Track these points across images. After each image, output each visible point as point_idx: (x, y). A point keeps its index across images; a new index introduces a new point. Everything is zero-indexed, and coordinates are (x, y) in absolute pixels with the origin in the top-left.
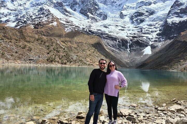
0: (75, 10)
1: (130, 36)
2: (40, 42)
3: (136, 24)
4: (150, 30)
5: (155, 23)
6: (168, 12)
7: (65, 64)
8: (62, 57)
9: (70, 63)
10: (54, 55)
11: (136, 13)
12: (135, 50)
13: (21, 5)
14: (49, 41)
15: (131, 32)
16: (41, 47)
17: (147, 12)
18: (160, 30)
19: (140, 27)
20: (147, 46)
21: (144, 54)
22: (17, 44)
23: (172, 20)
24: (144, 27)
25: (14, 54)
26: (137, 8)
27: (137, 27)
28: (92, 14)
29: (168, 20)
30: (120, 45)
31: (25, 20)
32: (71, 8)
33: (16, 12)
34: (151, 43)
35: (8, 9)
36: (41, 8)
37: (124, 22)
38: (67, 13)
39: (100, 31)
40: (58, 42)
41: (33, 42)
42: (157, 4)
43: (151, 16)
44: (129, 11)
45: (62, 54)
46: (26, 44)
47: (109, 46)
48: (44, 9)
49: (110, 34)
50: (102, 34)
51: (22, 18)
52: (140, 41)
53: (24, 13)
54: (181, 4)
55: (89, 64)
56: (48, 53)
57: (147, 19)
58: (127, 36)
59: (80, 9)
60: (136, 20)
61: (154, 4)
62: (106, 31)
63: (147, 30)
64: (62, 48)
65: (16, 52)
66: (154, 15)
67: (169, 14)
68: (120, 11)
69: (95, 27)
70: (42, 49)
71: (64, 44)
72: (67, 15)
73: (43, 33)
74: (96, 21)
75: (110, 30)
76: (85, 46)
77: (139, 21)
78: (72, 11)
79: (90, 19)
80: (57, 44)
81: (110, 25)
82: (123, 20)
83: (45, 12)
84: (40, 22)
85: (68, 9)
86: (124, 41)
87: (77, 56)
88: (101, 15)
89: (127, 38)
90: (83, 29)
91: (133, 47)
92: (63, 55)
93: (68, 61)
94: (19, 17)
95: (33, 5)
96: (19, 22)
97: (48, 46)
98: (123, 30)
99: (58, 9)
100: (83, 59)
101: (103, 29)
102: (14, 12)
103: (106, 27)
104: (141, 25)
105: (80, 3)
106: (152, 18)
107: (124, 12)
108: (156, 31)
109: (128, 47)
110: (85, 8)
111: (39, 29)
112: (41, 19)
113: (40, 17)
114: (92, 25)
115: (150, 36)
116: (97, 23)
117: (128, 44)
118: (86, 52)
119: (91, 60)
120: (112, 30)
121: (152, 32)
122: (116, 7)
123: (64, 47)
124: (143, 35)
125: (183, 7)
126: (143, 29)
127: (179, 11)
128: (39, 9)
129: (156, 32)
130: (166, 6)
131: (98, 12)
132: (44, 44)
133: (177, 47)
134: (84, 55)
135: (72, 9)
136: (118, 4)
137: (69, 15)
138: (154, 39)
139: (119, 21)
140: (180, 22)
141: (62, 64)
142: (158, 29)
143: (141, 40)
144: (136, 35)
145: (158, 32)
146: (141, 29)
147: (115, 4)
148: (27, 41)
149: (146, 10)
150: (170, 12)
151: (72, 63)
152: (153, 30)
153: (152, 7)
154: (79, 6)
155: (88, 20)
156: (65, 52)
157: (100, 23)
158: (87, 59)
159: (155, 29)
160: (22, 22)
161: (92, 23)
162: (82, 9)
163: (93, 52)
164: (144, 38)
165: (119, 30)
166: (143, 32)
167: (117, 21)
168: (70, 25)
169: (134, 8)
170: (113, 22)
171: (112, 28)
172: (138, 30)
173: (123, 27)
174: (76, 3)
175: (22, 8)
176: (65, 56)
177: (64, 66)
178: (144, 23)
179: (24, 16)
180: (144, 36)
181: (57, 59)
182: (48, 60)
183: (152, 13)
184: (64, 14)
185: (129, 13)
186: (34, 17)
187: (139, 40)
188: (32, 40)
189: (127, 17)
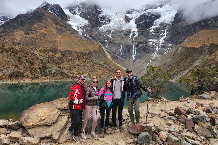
0: (74, 14)
1: (135, 42)
2: (9, 53)
3: (142, 28)
4: (157, 35)
6: (174, 15)
7: (38, 78)
8: (36, 70)
9: (45, 76)
10: (24, 68)
11: (141, 16)
12: (140, 57)
14: (22, 52)
15: (136, 37)
16: (8, 60)
17: (153, 15)
18: (167, 35)
20: (153, 52)
24: (150, 31)
26: (143, 11)
27: (143, 32)
28: (94, 18)
30: (124, 52)
34: (157, 49)
37: (129, 26)
40: (35, 52)
43: (158, 20)
44: (134, 15)
45: (36, 66)
47: (113, 52)
49: (113, 39)
50: (104, 39)
55: (73, 77)
56: (17, 67)
58: (132, 42)
59: (80, 13)
61: (160, 7)
62: (109, 36)
63: (153, 35)
66: (160, 19)
68: (125, 14)
70: (10, 61)
71: (43, 55)
72: (65, 19)
73: (34, 39)
75: (113, 35)
76: (74, 55)
78: (72, 14)
80: (33, 54)
81: (114, 30)
82: (128, 24)
87: (59, 67)
88: (104, 18)
89: (132, 44)
90: (83, 34)
91: (139, 53)
92: (38, 67)
93: (42, 75)
98: (128, 35)
100: (65, 71)
103: (109, 32)
105: (81, 6)
106: (159, 22)
107: (129, 16)
110: (86, 12)
111: (29, 35)
115: (156, 41)
116: (99, 28)
117: (133, 51)
118: (74, 62)
119: (77, 71)
123: (41, 58)
129: (163, 37)
130: (172, 9)
131: (100, 16)
132: (14, 56)
133: (181, 53)
134: (69, 66)
135: (71, 12)
138: (161, 44)
139: (123, 25)
141: (33, 78)
142: (165, 34)
143: (147, 46)
144: (141, 41)
145: (165, 36)
146: (148, 33)
151: (47, 77)
152: (160, 34)
153: (158, 10)
154: (80, 9)
156: (41, 63)
157: (102, 28)
158: (72, 70)
161: (94, 28)
162: (82, 12)
163: (84, 62)
164: (150, 43)
168: (68, 30)
169: (139, 11)
171: (116, 33)
172: (144, 35)
173: (128, 32)
180: (150, 42)
181: (28, 73)
182: (10, 76)
183: (158, 16)
185: (134, 17)
187: (145, 45)
189: (132, 20)
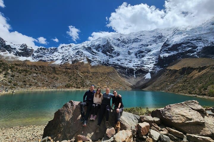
0: (99, 51)
1: (135, 66)
2: (65, 74)
3: (139, 58)
4: (149, 62)
5: (152, 57)
6: (160, 50)
7: (79, 88)
8: (79, 83)
9: (83, 87)
10: (73, 82)
11: (138, 51)
12: (139, 76)
13: (66, 50)
14: (72, 73)
15: (136, 63)
16: (65, 77)
17: (146, 50)
18: (156, 62)
19: (142, 60)
20: (147, 73)
21: (146, 78)
22: (49, 76)
23: (163, 55)
24: (145, 60)
25: (45, 83)
26: (139, 48)
27: (140, 60)
28: (110, 53)
29: (160, 55)
30: (129, 73)
31: (67, 58)
32: (96, 50)
33: (63, 54)
34: (150, 71)
35: (59, 52)
36: (77, 51)
37: (131, 57)
38: (94, 53)
39: (114, 64)
40: (78, 73)
41: (60, 74)
42: (152, 45)
43: (149, 53)
44: (134, 50)
45: (78, 81)
46: (56, 75)
47: (121, 73)
48: (79, 52)
49: (121, 65)
50: (116, 65)
51: (66, 58)
52: (143, 70)
53: (68, 54)
54: (168, 45)
56: (69, 81)
57: (147, 55)
58: (133, 66)
59: (102, 51)
60: (139, 56)
61: (150, 45)
62: (119, 63)
63: (147, 62)
64: (80, 77)
65: (47, 82)
67: (161, 51)
68: (128, 50)
69: (112, 61)
71: (83, 74)
72: (93, 54)
74: (112, 57)
75: (122, 62)
77: (141, 56)
78: (97, 52)
79: (108, 56)
80: (77, 74)
81: (122, 59)
82: (130, 56)
83: (80, 53)
84: (76, 60)
85: (95, 51)
86: (131, 69)
87: (91, 82)
88: (116, 53)
89: (133, 67)
90: (103, 62)
91: (138, 74)
92: (80, 81)
93: (82, 86)
94: (64, 57)
95: (74, 49)
96: (64, 60)
97: (70, 76)
98: (131, 62)
99: (88, 51)
101: (117, 62)
102: (62, 54)
103: (119, 61)
104: (142, 59)
105: (102, 47)
106: (150, 54)
107: (131, 51)
108: (153, 63)
109: (135, 74)
110: (105, 50)
112: (77, 58)
113: (77, 57)
114: (109, 59)
115: (149, 66)
116: (113, 58)
117: (134, 72)
118: (99, 78)
119: (101, 84)
120: (123, 63)
121: (150, 63)
122: (125, 48)
123: (82, 76)
124: (144, 65)
125: (170, 47)
126: (144, 62)
127: (167, 49)
128: (76, 52)
130: (158, 46)
131: (113, 52)
132: (68, 75)
133: (166, 73)
136: (127, 46)
137: (95, 54)
138: (152, 68)
139: (127, 56)
140: (169, 56)
141: (77, 88)
142: (155, 61)
144: (139, 66)
145: (155, 63)
146: (143, 61)
147: (125, 46)
148: (56, 74)
149: (145, 49)
150: (161, 50)
151: (84, 87)
152: (151, 62)
153: (149, 47)
154: (102, 48)
155: (107, 57)
156: (81, 79)
157: (115, 58)
159: (152, 61)
160: (65, 60)
161: (110, 59)
163: (104, 79)
164: (145, 67)
165: (128, 62)
166: (144, 63)
167: (126, 56)
168: (95, 60)
169: (137, 48)
170: (123, 57)
171: (123, 61)
172: (141, 62)
173: (130, 60)
174: (100, 47)
175: (67, 51)
176: (80, 82)
177: (78, 89)
178: (144, 58)
179: (67, 56)
181: (75, 85)
182: (66, 86)
183: (150, 51)
184: (92, 54)
185: (134, 52)
186: (73, 57)
187: (142, 68)
188: (60, 72)
189: (133, 54)
